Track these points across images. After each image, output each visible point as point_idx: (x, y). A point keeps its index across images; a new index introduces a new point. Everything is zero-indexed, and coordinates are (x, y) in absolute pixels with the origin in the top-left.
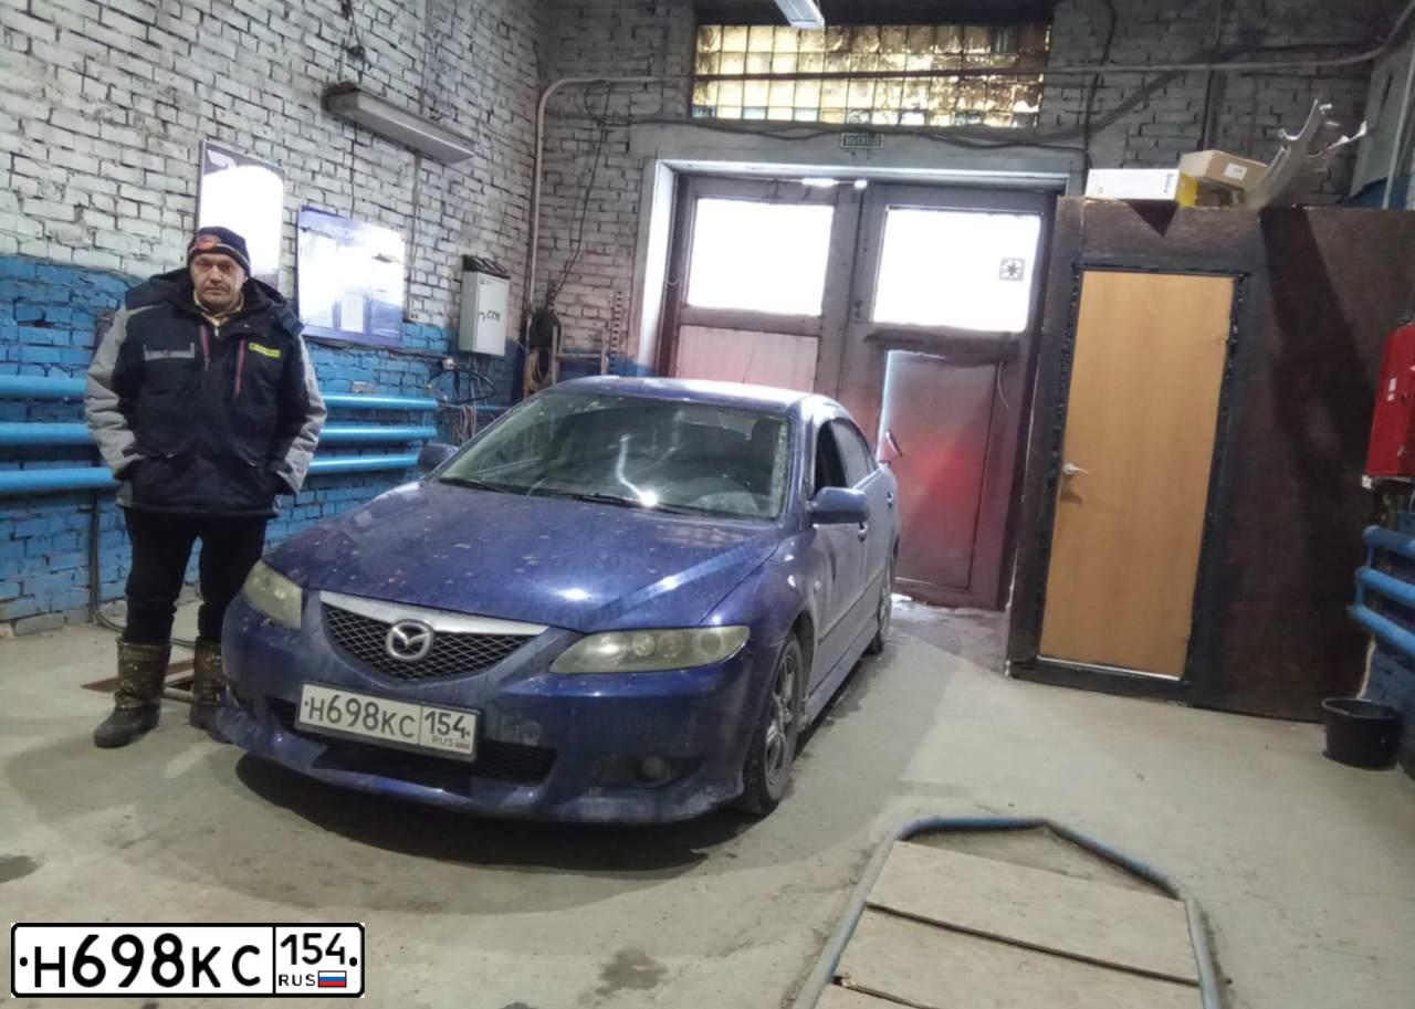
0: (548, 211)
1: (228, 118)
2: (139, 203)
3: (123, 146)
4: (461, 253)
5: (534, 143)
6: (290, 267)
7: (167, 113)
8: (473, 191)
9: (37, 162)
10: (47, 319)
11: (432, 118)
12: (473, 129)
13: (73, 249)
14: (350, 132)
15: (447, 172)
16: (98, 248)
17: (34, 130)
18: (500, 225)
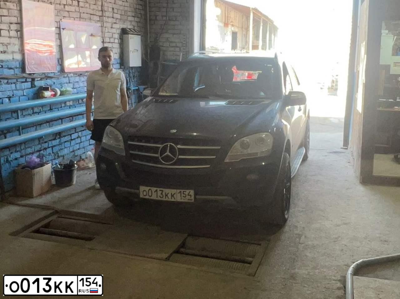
4: (121, 28)
6: (59, 45)
8: (123, 1)
18: (134, 13)
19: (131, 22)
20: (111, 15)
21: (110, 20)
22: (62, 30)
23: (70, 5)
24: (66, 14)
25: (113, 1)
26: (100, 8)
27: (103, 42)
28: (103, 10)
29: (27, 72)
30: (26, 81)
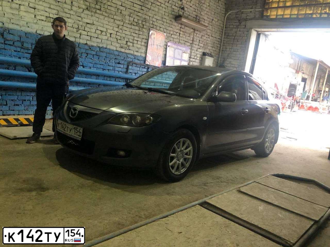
0: (225, 42)
1: (155, 24)
2: (137, 41)
3: (135, 30)
4: (202, 52)
5: (223, 26)
6: (165, 54)
7: (144, 23)
8: (207, 38)
9: (120, 33)
10: (120, 63)
11: (198, 22)
12: (208, 24)
13: (125, 49)
14: (180, 26)
15: (201, 34)
16: (130, 50)
17: (120, 27)
18: (213, 45)
19: (210, 49)
20: (198, 44)
21: (197, 46)
22: (168, 47)
23: (175, 35)
24: (172, 39)
25: (200, 36)
26: (192, 39)
27: (190, 57)
28: (193, 41)
29: (146, 64)
30: (145, 68)
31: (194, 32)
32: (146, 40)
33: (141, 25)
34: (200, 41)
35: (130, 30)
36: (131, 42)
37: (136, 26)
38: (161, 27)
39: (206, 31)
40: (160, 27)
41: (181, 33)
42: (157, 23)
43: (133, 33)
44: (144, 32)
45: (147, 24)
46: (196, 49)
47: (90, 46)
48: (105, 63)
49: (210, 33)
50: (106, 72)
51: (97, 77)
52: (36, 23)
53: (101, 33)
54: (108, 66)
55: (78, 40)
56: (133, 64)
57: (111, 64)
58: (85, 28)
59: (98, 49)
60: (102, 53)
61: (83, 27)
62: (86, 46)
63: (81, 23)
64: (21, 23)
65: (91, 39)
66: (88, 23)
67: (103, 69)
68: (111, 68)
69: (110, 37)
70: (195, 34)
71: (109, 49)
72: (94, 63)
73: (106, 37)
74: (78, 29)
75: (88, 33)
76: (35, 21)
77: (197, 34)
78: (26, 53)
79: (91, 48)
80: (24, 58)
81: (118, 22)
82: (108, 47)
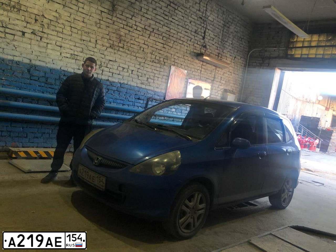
0: (248, 79)
1: (177, 61)
2: (158, 77)
3: (157, 67)
4: (224, 89)
5: (246, 64)
7: (165, 61)
8: (229, 75)
9: (142, 70)
10: (140, 98)
11: (220, 59)
12: (230, 61)
13: (146, 86)
14: (201, 63)
15: (223, 71)
16: (150, 86)
17: (142, 64)
18: (235, 82)
19: (232, 86)
20: (219, 80)
21: (218, 83)
23: (196, 72)
24: (193, 76)
25: (222, 73)
26: (213, 76)
28: (214, 78)
29: (166, 99)
31: (216, 69)
32: (167, 77)
33: (162, 62)
34: (221, 78)
35: (151, 67)
36: (152, 79)
37: (158, 63)
38: (183, 64)
39: (228, 68)
40: (181, 65)
41: (203, 70)
42: (179, 60)
43: (155, 70)
44: (165, 69)
45: (169, 62)
46: (217, 86)
47: (111, 82)
48: (126, 98)
49: (232, 70)
50: (126, 107)
51: (117, 112)
52: (61, 60)
53: (123, 70)
54: (128, 102)
55: (100, 77)
56: (153, 100)
57: (130, 100)
58: (107, 64)
59: (119, 85)
60: (123, 89)
61: (106, 64)
62: (108, 82)
63: (104, 60)
64: (47, 60)
65: (112, 75)
66: (111, 61)
67: (123, 105)
68: (131, 103)
69: (132, 73)
70: (217, 71)
71: (130, 85)
72: (114, 98)
73: (127, 74)
74: (100, 66)
75: (110, 69)
76: (60, 58)
77: (219, 71)
78: (49, 88)
79: (112, 84)
80: (47, 93)
81: (140, 60)
82: (129, 83)
